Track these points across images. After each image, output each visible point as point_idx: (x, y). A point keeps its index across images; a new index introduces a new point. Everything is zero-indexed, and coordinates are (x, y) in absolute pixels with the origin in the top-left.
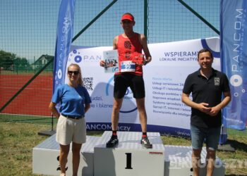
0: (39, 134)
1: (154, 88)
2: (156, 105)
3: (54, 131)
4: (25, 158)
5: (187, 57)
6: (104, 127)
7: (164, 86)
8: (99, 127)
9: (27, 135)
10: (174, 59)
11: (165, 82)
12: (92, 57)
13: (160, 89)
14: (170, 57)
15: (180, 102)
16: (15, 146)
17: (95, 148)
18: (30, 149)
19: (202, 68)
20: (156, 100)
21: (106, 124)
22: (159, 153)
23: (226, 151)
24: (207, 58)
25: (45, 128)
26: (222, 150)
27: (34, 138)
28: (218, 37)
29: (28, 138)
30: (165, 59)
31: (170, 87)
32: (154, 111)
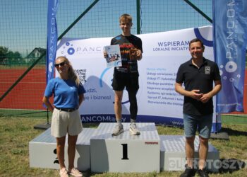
0: (35, 128)
1: (148, 79)
2: (151, 95)
3: (49, 125)
4: (21, 152)
5: (180, 47)
6: (99, 119)
7: (159, 76)
8: (94, 119)
9: (23, 129)
10: (168, 49)
11: (159, 72)
12: (85, 49)
13: (155, 79)
14: (164, 47)
15: (175, 92)
16: (11, 141)
17: (92, 140)
18: (26, 143)
20: (150, 91)
21: (102, 115)
22: (154, 143)
23: (221, 139)
24: (198, 48)
25: (40, 121)
26: (216, 139)
27: (30, 132)
28: (211, 26)
29: (24, 132)
30: (159, 49)
31: (164, 77)
32: (149, 102)
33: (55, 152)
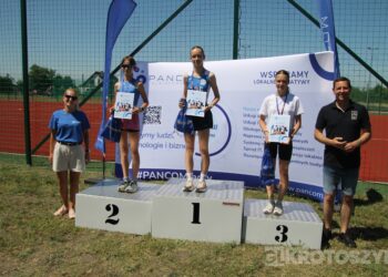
0: (86, 182)
1: (245, 122)
6: (175, 175)
8: (168, 175)
12: (161, 78)
13: (254, 123)
14: (267, 78)
19: (337, 100)
20: (248, 139)
21: (178, 171)
22: (234, 204)
28: (332, 52)
32: (245, 155)
33: (108, 208)
